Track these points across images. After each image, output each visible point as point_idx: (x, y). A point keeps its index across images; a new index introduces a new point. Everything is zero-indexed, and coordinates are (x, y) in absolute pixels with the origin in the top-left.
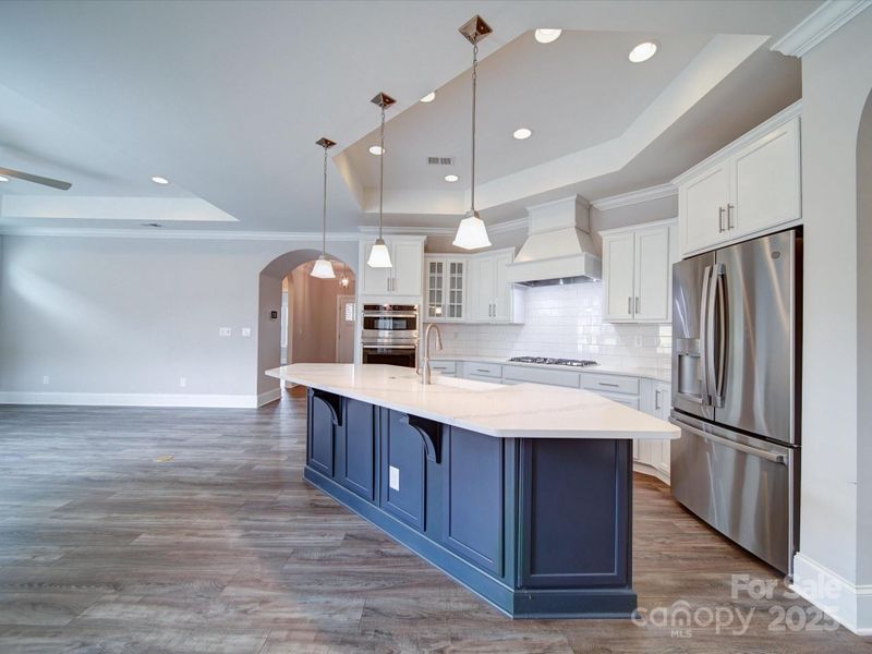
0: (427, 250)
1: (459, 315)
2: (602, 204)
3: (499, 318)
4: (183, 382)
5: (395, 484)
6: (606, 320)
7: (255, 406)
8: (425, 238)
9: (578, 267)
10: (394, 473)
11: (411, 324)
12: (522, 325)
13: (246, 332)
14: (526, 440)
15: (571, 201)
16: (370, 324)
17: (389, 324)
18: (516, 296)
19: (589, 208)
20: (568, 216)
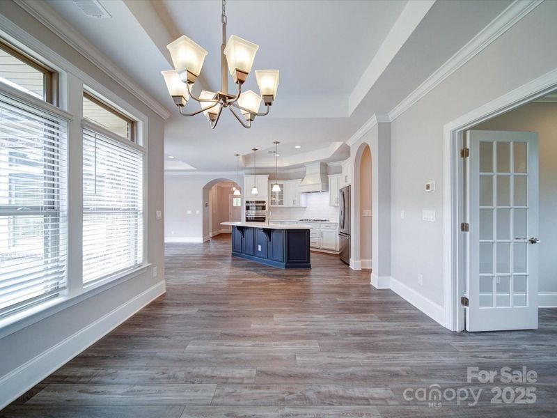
0: (269, 179)
1: (282, 204)
2: (330, 164)
3: (297, 205)
4: (173, 233)
5: (260, 249)
6: (330, 205)
7: (202, 242)
8: (268, 176)
9: (319, 188)
10: (260, 247)
11: (264, 208)
12: (305, 208)
13: (198, 212)
14: (288, 230)
15: (319, 164)
16: (248, 208)
17: (255, 208)
18: (303, 197)
19: (327, 165)
20: (318, 169)
